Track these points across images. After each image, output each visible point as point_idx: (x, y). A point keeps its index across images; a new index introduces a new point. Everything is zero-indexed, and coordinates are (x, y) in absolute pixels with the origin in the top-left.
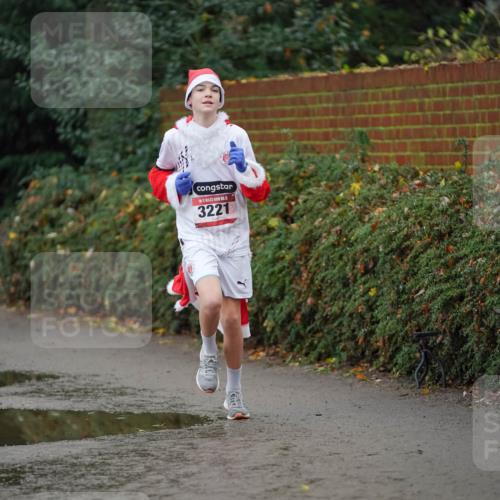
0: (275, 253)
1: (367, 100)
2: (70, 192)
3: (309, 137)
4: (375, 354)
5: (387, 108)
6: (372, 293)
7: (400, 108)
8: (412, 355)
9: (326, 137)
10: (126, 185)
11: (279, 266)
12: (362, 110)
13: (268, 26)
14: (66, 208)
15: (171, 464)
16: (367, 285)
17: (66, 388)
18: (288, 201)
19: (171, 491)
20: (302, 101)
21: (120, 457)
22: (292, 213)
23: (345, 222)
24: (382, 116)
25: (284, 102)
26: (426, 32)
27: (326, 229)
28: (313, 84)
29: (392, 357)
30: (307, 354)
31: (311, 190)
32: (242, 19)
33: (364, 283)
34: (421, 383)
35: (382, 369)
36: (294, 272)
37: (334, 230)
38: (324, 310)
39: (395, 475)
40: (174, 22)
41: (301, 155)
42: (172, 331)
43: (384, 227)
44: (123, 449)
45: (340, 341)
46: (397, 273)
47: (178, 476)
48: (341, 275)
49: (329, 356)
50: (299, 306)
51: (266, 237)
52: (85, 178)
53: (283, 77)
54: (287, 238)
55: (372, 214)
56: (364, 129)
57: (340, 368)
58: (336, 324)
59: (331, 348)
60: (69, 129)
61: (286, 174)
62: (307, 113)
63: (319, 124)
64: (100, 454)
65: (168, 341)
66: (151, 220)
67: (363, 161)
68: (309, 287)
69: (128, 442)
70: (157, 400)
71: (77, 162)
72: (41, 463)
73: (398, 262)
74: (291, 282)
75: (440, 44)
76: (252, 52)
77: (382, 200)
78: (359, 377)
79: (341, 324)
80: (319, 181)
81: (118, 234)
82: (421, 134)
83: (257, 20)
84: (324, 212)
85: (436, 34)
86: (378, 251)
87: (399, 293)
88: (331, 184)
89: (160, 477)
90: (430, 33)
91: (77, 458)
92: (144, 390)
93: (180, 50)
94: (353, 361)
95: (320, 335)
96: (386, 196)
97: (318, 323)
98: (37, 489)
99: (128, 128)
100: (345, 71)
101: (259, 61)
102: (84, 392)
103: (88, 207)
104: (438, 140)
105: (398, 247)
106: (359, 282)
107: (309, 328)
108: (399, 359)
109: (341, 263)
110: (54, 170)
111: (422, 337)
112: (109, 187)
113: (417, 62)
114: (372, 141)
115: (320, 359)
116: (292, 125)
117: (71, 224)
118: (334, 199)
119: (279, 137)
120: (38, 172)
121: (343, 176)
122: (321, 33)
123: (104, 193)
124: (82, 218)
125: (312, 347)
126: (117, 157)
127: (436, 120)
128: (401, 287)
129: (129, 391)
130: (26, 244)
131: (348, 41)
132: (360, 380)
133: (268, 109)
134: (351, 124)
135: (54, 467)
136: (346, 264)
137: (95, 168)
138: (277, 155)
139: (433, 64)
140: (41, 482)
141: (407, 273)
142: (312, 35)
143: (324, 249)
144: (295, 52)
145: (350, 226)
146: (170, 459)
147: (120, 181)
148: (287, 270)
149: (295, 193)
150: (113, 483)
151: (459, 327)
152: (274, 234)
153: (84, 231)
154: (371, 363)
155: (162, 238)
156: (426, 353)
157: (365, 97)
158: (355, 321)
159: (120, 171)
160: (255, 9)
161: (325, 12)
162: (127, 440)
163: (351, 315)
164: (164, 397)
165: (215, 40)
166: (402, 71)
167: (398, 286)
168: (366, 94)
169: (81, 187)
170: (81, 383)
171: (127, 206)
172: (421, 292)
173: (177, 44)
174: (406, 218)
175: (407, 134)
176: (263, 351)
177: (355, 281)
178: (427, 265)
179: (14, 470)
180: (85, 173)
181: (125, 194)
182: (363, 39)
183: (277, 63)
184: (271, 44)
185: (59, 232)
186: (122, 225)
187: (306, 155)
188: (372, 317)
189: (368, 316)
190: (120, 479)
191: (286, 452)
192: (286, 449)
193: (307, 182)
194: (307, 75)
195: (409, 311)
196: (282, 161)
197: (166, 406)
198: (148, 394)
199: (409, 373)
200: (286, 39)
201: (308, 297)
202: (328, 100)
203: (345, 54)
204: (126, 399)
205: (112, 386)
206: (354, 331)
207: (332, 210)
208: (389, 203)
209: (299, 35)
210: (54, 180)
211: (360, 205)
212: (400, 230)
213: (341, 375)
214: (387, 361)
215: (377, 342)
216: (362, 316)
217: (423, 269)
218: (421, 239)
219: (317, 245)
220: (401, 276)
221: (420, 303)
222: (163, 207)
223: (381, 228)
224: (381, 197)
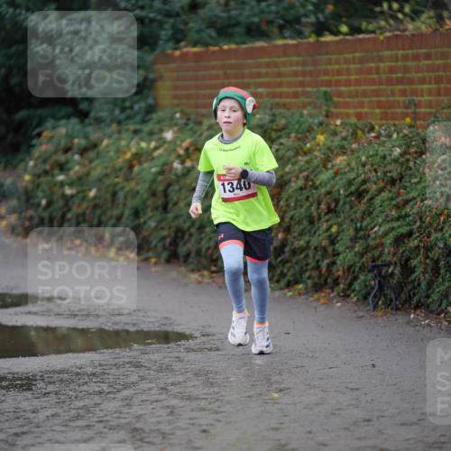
1: (330, 64)
2: (76, 141)
3: (280, 95)
4: (336, 282)
5: (348, 72)
6: (334, 229)
7: (359, 72)
8: (368, 283)
9: (296, 95)
10: (125, 135)
12: (326, 73)
14: (73, 154)
16: (329, 223)
17: (72, 309)
19: (160, 397)
21: (118, 368)
23: (311, 169)
24: (343, 78)
25: (259, 66)
26: (381, 6)
27: (295, 174)
28: (285, 50)
29: (350, 285)
30: (278, 281)
31: (282, 141)
33: (327, 221)
34: (376, 307)
35: (342, 294)
37: (301, 176)
38: (293, 243)
39: (350, 386)
41: (274, 111)
42: (163, 260)
43: (345, 173)
44: (120, 361)
45: (306, 270)
46: (355, 212)
47: (167, 384)
48: (308, 214)
49: (297, 282)
52: (89, 129)
53: (260, 44)
55: (334, 162)
56: (328, 89)
57: (306, 293)
58: (302, 256)
59: (298, 276)
62: (279, 75)
63: (290, 84)
64: (100, 365)
65: (159, 269)
66: (146, 165)
67: (327, 116)
69: (124, 355)
70: (149, 320)
71: (83, 116)
72: (50, 372)
73: (357, 203)
75: (395, 18)
76: (234, 22)
77: (343, 151)
78: (322, 301)
79: (307, 256)
80: (290, 133)
81: (117, 177)
82: (376, 93)
84: (293, 160)
85: (390, 8)
86: (340, 195)
87: (357, 230)
88: (299, 136)
89: (151, 385)
90: (385, 6)
91: (80, 368)
92: (139, 310)
93: (171, 21)
94: (318, 288)
95: (289, 265)
96: (347, 147)
97: (287, 255)
98: (46, 395)
100: (312, 39)
101: (238, 30)
103: (91, 154)
104: (391, 99)
105: (357, 190)
106: (323, 220)
107: (279, 259)
108: (357, 286)
109: (308, 204)
110: (63, 122)
112: (110, 137)
113: (374, 32)
114: (335, 99)
115: (289, 285)
117: (77, 168)
118: (302, 149)
120: (50, 123)
121: (310, 130)
122: (292, 7)
123: (105, 142)
124: (86, 163)
125: (283, 275)
126: (117, 112)
127: (389, 82)
128: (359, 225)
129: (125, 311)
130: (38, 186)
131: (315, 13)
132: (323, 304)
133: (246, 71)
134: (317, 84)
135: (61, 376)
136: (312, 205)
137: (99, 121)
139: (388, 34)
140: (51, 388)
141: (364, 213)
142: (285, 9)
143: (293, 191)
144: (270, 22)
145: (315, 172)
146: (160, 370)
147: (119, 132)
150: (111, 389)
151: (408, 260)
153: (88, 174)
154: (332, 289)
155: (154, 181)
156: (379, 281)
157: (329, 62)
158: (319, 253)
159: (119, 123)
162: (124, 353)
163: (315, 248)
164: (155, 317)
165: (201, 12)
166: (361, 40)
167: (356, 224)
168: (330, 59)
169: (86, 137)
171: (125, 153)
172: (376, 229)
173: (169, 15)
175: (364, 94)
177: (320, 219)
178: (381, 206)
179: (28, 378)
180: (90, 124)
181: (123, 143)
182: (327, 12)
183: (254, 32)
184: (249, 16)
185: (67, 175)
186: (120, 170)
187: (277, 111)
188: (334, 250)
189: (330, 249)
190: (117, 387)
193: (279, 134)
194: (280, 42)
195: (365, 245)
196: (258, 116)
197: (157, 324)
198: (141, 314)
199: (365, 298)
200: (262, 12)
201: (278, 232)
202: (297, 64)
203: (312, 24)
204: (123, 319)
206: (318, 262)
207: (300, 158)
208: (349, 153)
209: (273, 8)
210: (63, 131)
211: (324, 154)
212: (358, 176)
213: (307, 299)
214: (346, 287)
215: (338, 271)
216: (325, 249)
217: (378, 209)
218: (376, 183)
219: (287, 188)
220: (358, 215)
221: (375, 239)
222: (156, 154)
223: (341, 174)
224: (343, 147)
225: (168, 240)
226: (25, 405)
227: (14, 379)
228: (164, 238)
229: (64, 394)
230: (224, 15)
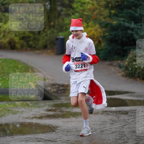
17: (137, 95)
72: (132, 110)
130: (129, 65)
185: (136, 63)
226: (126, 118)
227: (123, 112)
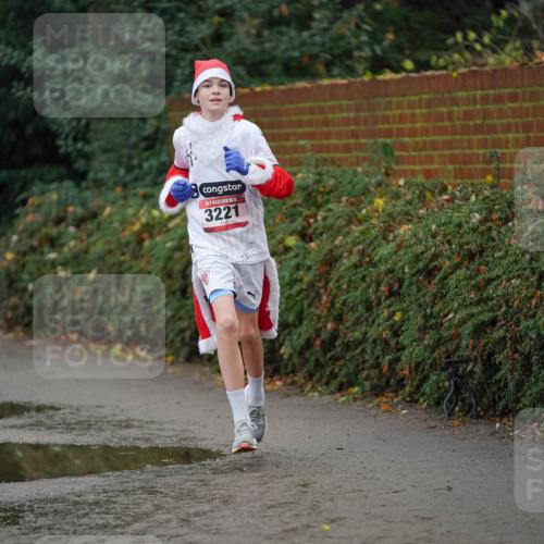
0: (292, 275)
1: (391, 109)
2: (71, 209)
3: (328, 149)
4: (401, 383)
5: (413, 118)
6: (397, 317)
7: (427, 118)
8: (440, 384)
9: (347, 149)
10: (132, 201)
11: (297, 288)
12: (385, 120)
13: (284, 29)
14: (67, 227)
15: (181, 502)
16: (392, 309)
17: (68, 421)
18: (306, 218)
19: (181, 531)
20: (322, 111)
21: (126, 495)
22: (311, 231)
23: (368, 241)
24: (408, 126)
25: (302, 111)
26: (454, 35)
27: (348, 247)
28: (333, 92)
29: (419, 387)
30: (327, 384)
31: (331, 206)
32: (256, 21)
33: (389, 307)
34: (451, 414)
35: (408, 399)
36: (313, 295)
37: (356, 249)
38: (346, 335)
39: (423, 514)
40: (184, 25)
41: (319, 169)
42: (181, 359)
43: (410, 246)
44: (130, 486)
45: (363, 369)
46: (424, 296)
47: (189, 515)
48: (364, 298)
49: (351, 385)
50: (318, 332)
51: (283, 257)
52: (88, 194)
53: (301, 84)
54: (305, 258)
55: (396, 232)
56: (388, 141)
57: (363, 398)
58: (358, 351)
59: (353, 377)
60: (70, 141)
61: (304, 189)
62: (326, 123)
63: (339, 136)
64: (105, 492)
65: (177, 369)
66: (159, 239)
67: (387, 174)
68: (329, 310)
69: (135, 478)
70: (165, 434)
71: (79, 177)
72: (41, 501)
73: (425, 283)
74: (310, 306)
75: (470, 48)
76: (267, 57)
77: (408, 217)
78: (383, 408)
79: (364, 351)
80: (340, 197)
81: (123, 254)
82: (449, 145)
83: (272, 22)
84: (346, 230)
85: (465, 37)
86: (404, 273)
87: (426, 318)
88: (353, 200)
89: (170, 516)
90: (459, 36)
91: (79, 496)
92: (152, 422)
93: (189, 56)
94: (377, 391)
95: (341, 362)
96: (413, 212)
97: (339, 350)
98: (36, 529)
99: (133, 139)
100: (367, 78)
101: (273, 68)
102: (87, 425)
103: (90, 226)
104: (468, 152)
105: (426, 266)
106: (383, 306)
107: (329, 356)
108: (427, 388)
109: (364, 285)
110: (54, 186)
111: (452, 365)
112: (113, 204)
113: (445, 68)
114: (397, 153)
115: (341, 388)
116: (311, 136)
117: (72, 243)
118: (356, 216)
119: (296, 149)
120: (37, 187)
121: (366, 192)
122: (342, 37)
123: (108, 210)
124: (84, 236)
125: (333, 375)
126: (122, 171)
127: (465, 130)
128: (428, 311)
129: (135, 423)
130: (24, 266)
131: (370, 45)
132: (384, 412)
133: (285, 119)
134: (374, 134)
135: (55, 505)
136: (369, 287)
137: (99, 183)
138: (295, 169)
139: (462, 70)
140: (42, 521)
141: (435, 296)
142: (332, 39)
143: (345, 270)
144: (314, 57)
145: (373, 244)
146: (179, 497)
147: (125, 198)
148: (305, 293)
149: (313, 209)
151: (491, 354)
152: (292, 254)
153: (86, 251)
154: (396, 392)
155: (170, 258)
156: (455, 382)
157: (389, 106)
158: (379, 347)
159: (125, 186)
160: (270, 11)
161: (345, 14)
162: (134, 477)
163: (374, 341)
164: (173, 430)
165: (226, 44)
166: (429, 78)
167: (425, 310)
168: (390, 103)
169: (84, 204)
170: (84, 415)
171: (133, 224)
172: (451, 316)
173: (185, 49)
174: (434, 236)
175: (434, 146)
176: (280, 380)
177: (379, 304)
178: (457, 287)
179: (13, 509)
180: (87, 188)
181: (130, 211)
182: (386, 43)
183: (294, 69)
184: (287, 50)
185: (59, 253)
186: (127, 244)
187: (324, 169)
188: (397, 343)
189: (393, 343)
190: (126, 518)
191: (305, 490)
192: (304, 486)
193: (326, 197)
194: (326, 82)
195: (437, 337)
196: (300, 175)
197: (175, 439)
198: (155, 426)
199: (438, 403)
200: (303, 44)
201: (328, 322)
202: (349, 109)
203: (366, 59)
204: (133, 432)
205: (118, 418)
206: (378, 358)
207: (354, 228)
208: (415, 220)
209: (318, 39)
210: (54, 196)
211: (384, 223)
212: (427, 249)
213: (364, 406)
214: (413, 390)
215: (402, 370)
216: (386, 342)
217: (453, 291)
218: (449, 259)
219: (338, 265)
220: (428, 299)
221: (449, 328)
222: (171, 225)
223: (406, 247)
224: (407, 213)
225: (188, 334)
228: (182, 331)
229: (59, 529)
230: (255, 48)
